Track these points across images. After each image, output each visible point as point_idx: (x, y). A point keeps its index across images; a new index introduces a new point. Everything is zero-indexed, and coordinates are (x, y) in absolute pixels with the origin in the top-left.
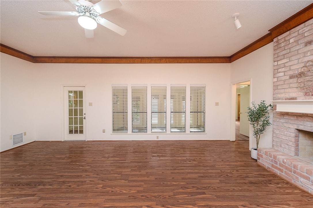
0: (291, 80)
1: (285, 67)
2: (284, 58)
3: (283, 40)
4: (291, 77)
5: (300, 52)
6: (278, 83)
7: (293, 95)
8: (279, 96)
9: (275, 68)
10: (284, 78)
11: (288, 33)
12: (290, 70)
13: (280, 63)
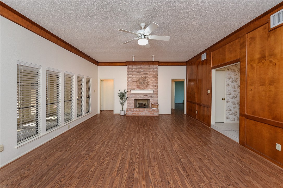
0: (133, 83)
1: (131, 77)
2: (131, 74)
3: (130, 68)
4: (133, 82)
5: (136, 74)
6: (129, 83)
7: (134, 88)
8: (129, 88)
9: (128, 77)
10: (131, 81)
11: (132, 66)
12: (133, 79)
13: (129, 75)
